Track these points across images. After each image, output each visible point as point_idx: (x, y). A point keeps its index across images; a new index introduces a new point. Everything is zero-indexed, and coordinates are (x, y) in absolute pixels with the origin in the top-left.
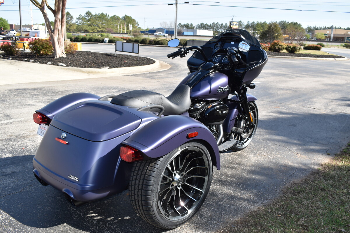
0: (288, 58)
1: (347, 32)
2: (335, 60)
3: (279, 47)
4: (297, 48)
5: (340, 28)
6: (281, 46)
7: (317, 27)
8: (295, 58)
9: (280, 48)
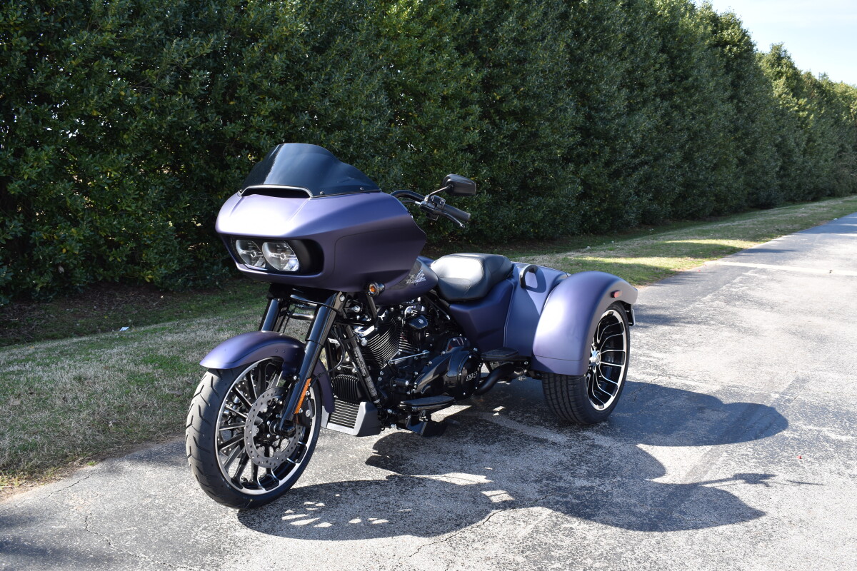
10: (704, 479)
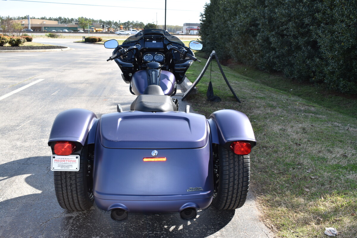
0: (17, 52)
1: (43, 22)
2: (62, 50)
3: (2, 40)
4: (21, 41)
5: (34, 18)
6: (5, 39)
7: (10, 18)
8: (24, 51)
9: (4, 41)
10: (6, 181)
